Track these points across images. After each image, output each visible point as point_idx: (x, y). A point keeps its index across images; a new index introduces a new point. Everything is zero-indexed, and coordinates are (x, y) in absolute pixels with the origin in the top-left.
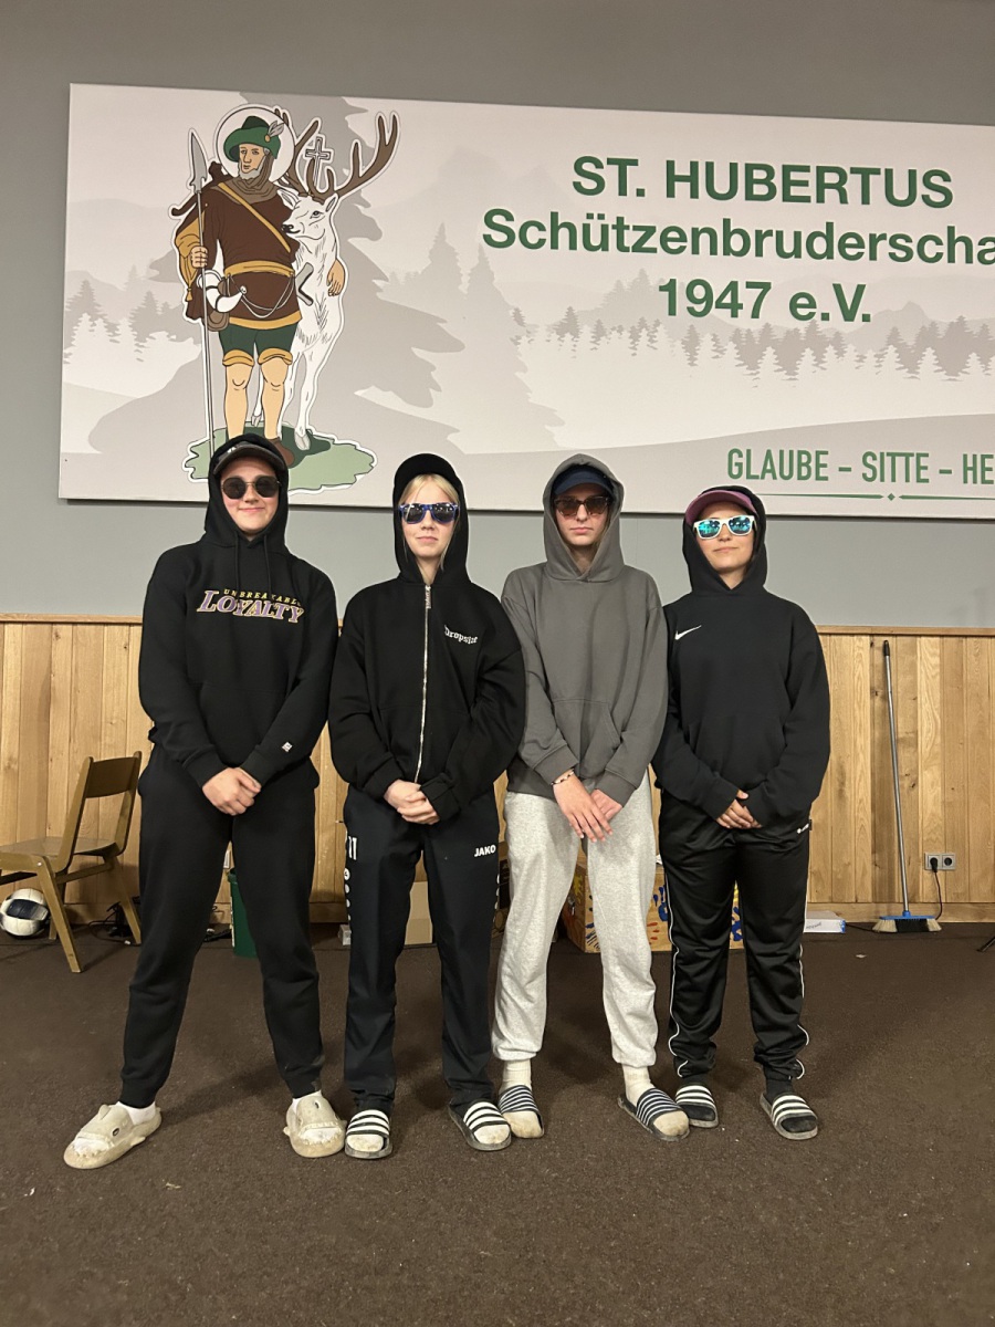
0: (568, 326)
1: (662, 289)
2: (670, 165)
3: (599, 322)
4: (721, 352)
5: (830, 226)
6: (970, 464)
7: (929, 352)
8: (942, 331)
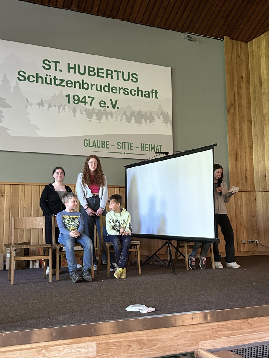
0: (41, 104)
1: (66, 96)
2: (68, 64)
3: (50, 103)
4: (82, 114)
5: (109, 84)
6: (143, 146)
7: (133, 118)
8: (136, 113)
